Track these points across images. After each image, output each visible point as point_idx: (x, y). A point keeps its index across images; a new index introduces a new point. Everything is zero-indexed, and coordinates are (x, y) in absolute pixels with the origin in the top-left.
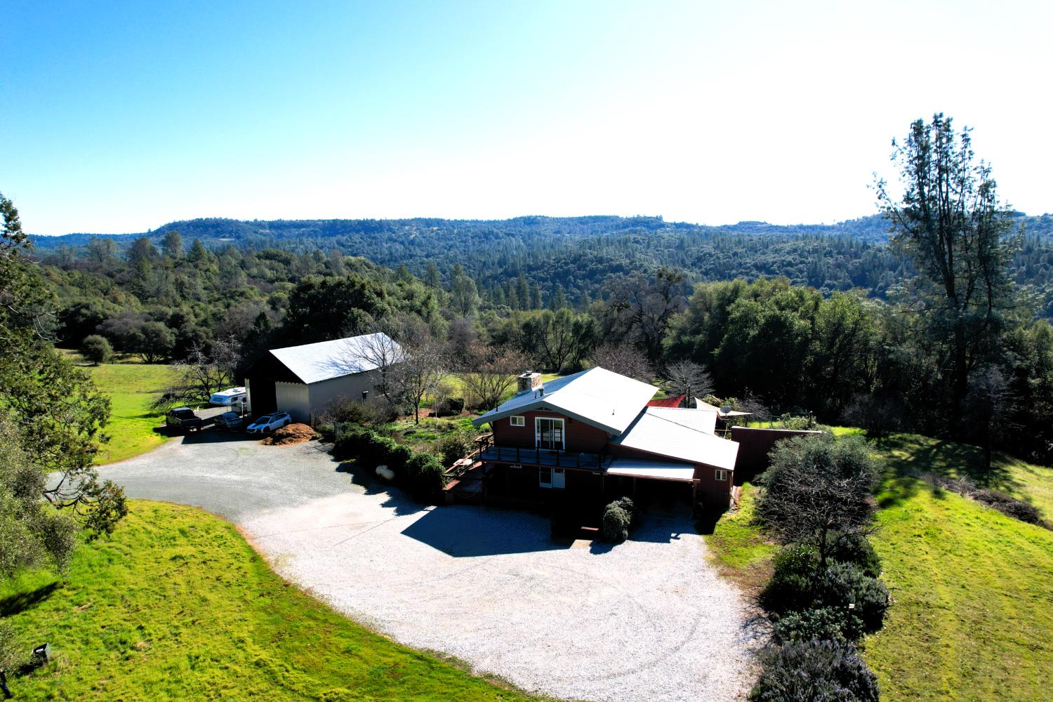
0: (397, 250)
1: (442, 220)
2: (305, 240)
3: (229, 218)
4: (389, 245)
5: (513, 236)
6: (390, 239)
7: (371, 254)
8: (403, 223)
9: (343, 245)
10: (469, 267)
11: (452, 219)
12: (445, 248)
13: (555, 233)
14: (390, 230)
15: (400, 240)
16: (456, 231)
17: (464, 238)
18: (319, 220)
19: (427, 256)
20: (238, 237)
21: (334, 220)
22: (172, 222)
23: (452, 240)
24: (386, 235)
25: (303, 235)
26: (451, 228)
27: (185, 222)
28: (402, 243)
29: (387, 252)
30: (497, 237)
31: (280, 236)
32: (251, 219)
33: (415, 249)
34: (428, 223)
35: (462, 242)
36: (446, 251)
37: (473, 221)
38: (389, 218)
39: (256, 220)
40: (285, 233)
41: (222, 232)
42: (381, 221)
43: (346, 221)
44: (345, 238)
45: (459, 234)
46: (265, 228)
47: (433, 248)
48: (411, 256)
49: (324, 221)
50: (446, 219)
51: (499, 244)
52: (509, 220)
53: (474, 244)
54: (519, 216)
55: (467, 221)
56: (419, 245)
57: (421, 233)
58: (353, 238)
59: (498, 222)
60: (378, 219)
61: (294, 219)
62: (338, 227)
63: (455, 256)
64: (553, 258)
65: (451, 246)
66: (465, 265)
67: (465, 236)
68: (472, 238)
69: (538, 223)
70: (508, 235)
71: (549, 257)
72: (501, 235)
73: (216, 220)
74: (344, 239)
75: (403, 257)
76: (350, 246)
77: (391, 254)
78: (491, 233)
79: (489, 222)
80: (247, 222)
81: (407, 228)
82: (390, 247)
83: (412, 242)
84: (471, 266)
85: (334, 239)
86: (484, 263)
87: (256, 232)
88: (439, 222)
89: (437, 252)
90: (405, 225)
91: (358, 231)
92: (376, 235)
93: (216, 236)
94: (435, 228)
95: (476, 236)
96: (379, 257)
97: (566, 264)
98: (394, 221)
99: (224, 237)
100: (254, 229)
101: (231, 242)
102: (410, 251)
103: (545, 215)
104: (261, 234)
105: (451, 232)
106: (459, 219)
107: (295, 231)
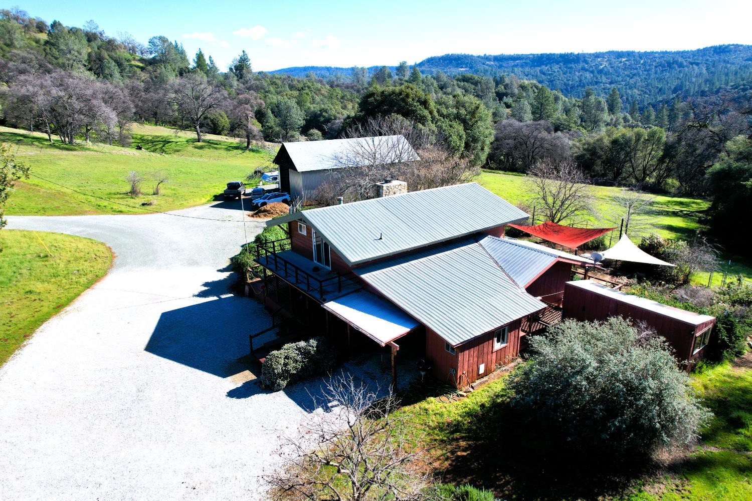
0: (586, 78)
1: (633, 52)
2: (516, 69)
3: (467, 54)
4: (581, 73)
5: (697, 64)
6: (583, 69)
7: (565, 80)
8: (597, 55)
9: (544, 74)
10: (645, 93)
11: (642, 51)
12: (629, 76)
13: (745, 60)
14: (586, 62)
15: (591, 69)
16: (642, 62)
17: (648, 68)
18: (531, 54)
19: (611, 83)
20: (471, 68)
21: (541, 54)
22: (430, 57)
23: (637, 69)
24: (580, 66)
25: (518, 65)
26: (638, 59)
27: (438, 57)
28: (592, 72)
29: (577, 79)
30: (681, 65)
31: (501, 67)
32: (482, 55)
33: (601, 77)
34: (619, 55)
35: (645, 71)
36: (628, 79)
37: (662, 53)
38: (585, 52)
39: (485, 55)
40: (504, 65)
41: (461, 64)
42: (578, 54)
43: (551, 54)
44: (547, 68)
45: (644, 64)
46: (491, 61)
47: (618, 76)
48: (597, 83)
49: (534, 55)
50: (637, 51)
51: (680, 72)
52: (699, 50)
53: (656, 73)
54: (709, 45)
55: (656, 53)
56: (607, 74)
57: (610, 64)
58: (553, 68)
59: (687, 52)
60: (576, 53)
61: (512, 54)
62: (544, 59)
63: (635, 83)
64: (732, 84)
65: (634, 75)
66: (642, 91)
67: (650, 65)
68: (656, 67)
69: (730, 51)
70: (692, 64)
71: (727, 84)
72: (685, 64)
73: (458, 55)
74: (545, 68)
75: (591, 83)
76: (549, 74)
77: (580, 81)
78: (676, 62)
79: (678, 53)
80: (479, 57)
81: (599, 59)
82: (582, 75)
83: (600, 72)
84: (647, 91)
85: (538, 69)
86: (660, 90)
87: (484, 64)
88: (629, 54)
89: (620, 79)
90: (599, 57)
91: (558, 63)
92: (573, 65)
93: (457, 67)
94: (624, 59)
95: (660, 65)
96: (571, 83)
97: (744, 90)
98: (590, 54)
99: (461, 68)
100: (483, 61)
101: (466, 71)
102: (597, 78)
103: (740, 43)
104: (487, 65)
105: (637, 62)
106: (649, 51)
107: (512, 63)
